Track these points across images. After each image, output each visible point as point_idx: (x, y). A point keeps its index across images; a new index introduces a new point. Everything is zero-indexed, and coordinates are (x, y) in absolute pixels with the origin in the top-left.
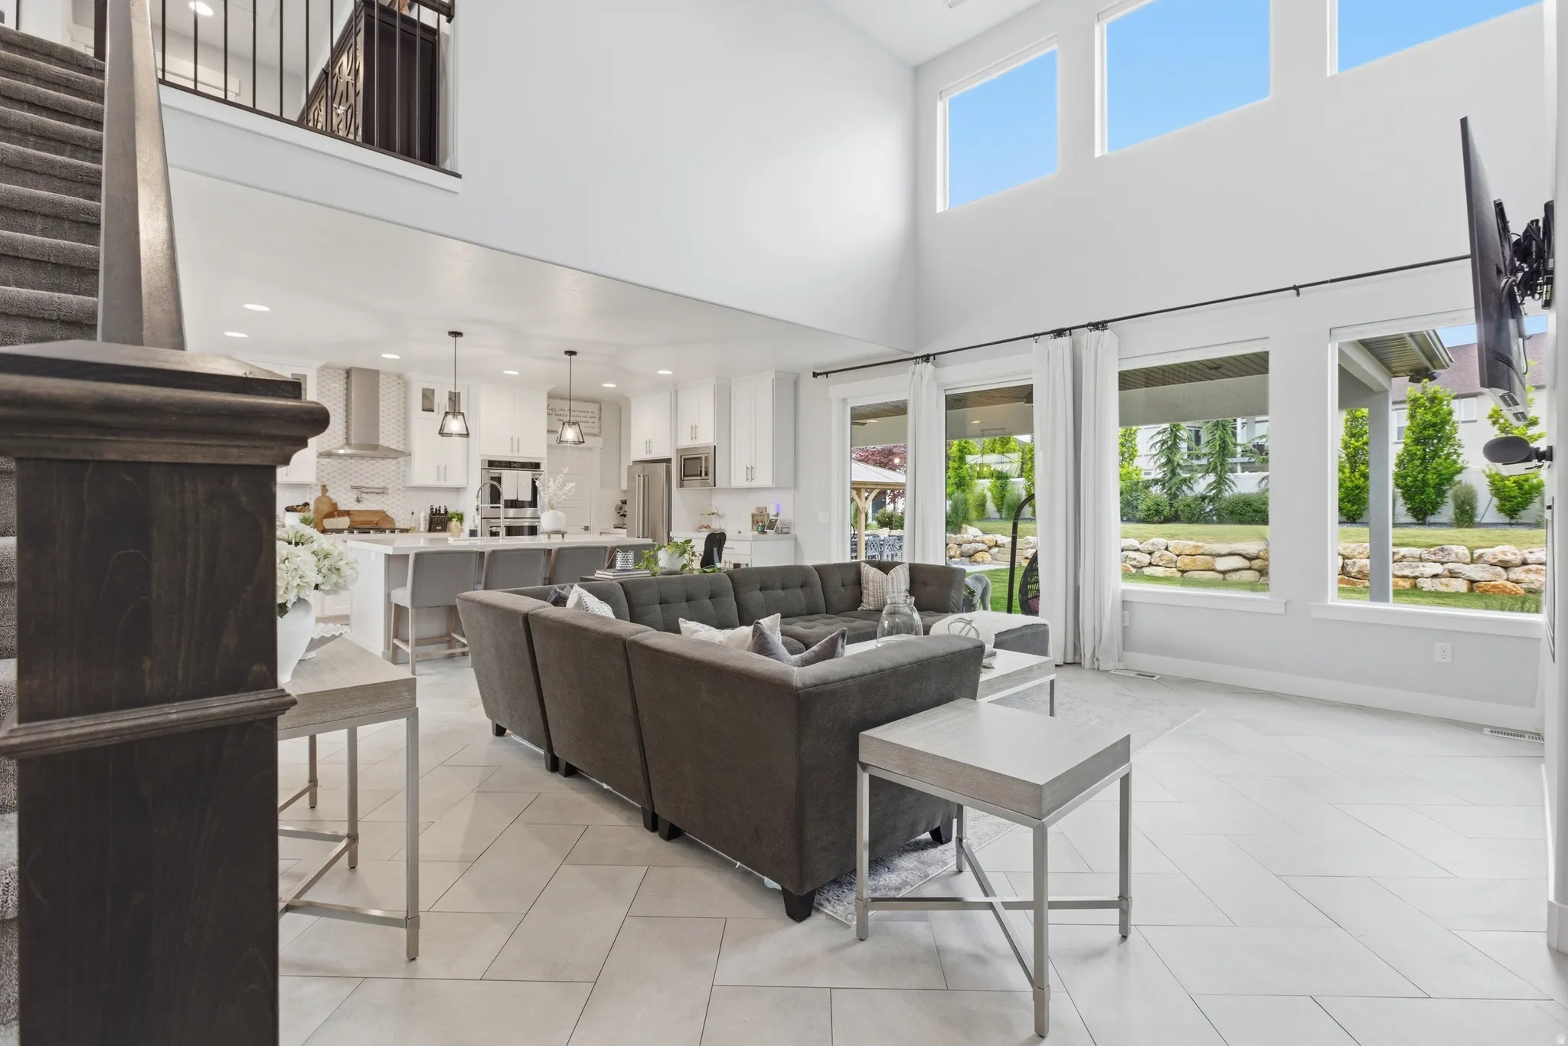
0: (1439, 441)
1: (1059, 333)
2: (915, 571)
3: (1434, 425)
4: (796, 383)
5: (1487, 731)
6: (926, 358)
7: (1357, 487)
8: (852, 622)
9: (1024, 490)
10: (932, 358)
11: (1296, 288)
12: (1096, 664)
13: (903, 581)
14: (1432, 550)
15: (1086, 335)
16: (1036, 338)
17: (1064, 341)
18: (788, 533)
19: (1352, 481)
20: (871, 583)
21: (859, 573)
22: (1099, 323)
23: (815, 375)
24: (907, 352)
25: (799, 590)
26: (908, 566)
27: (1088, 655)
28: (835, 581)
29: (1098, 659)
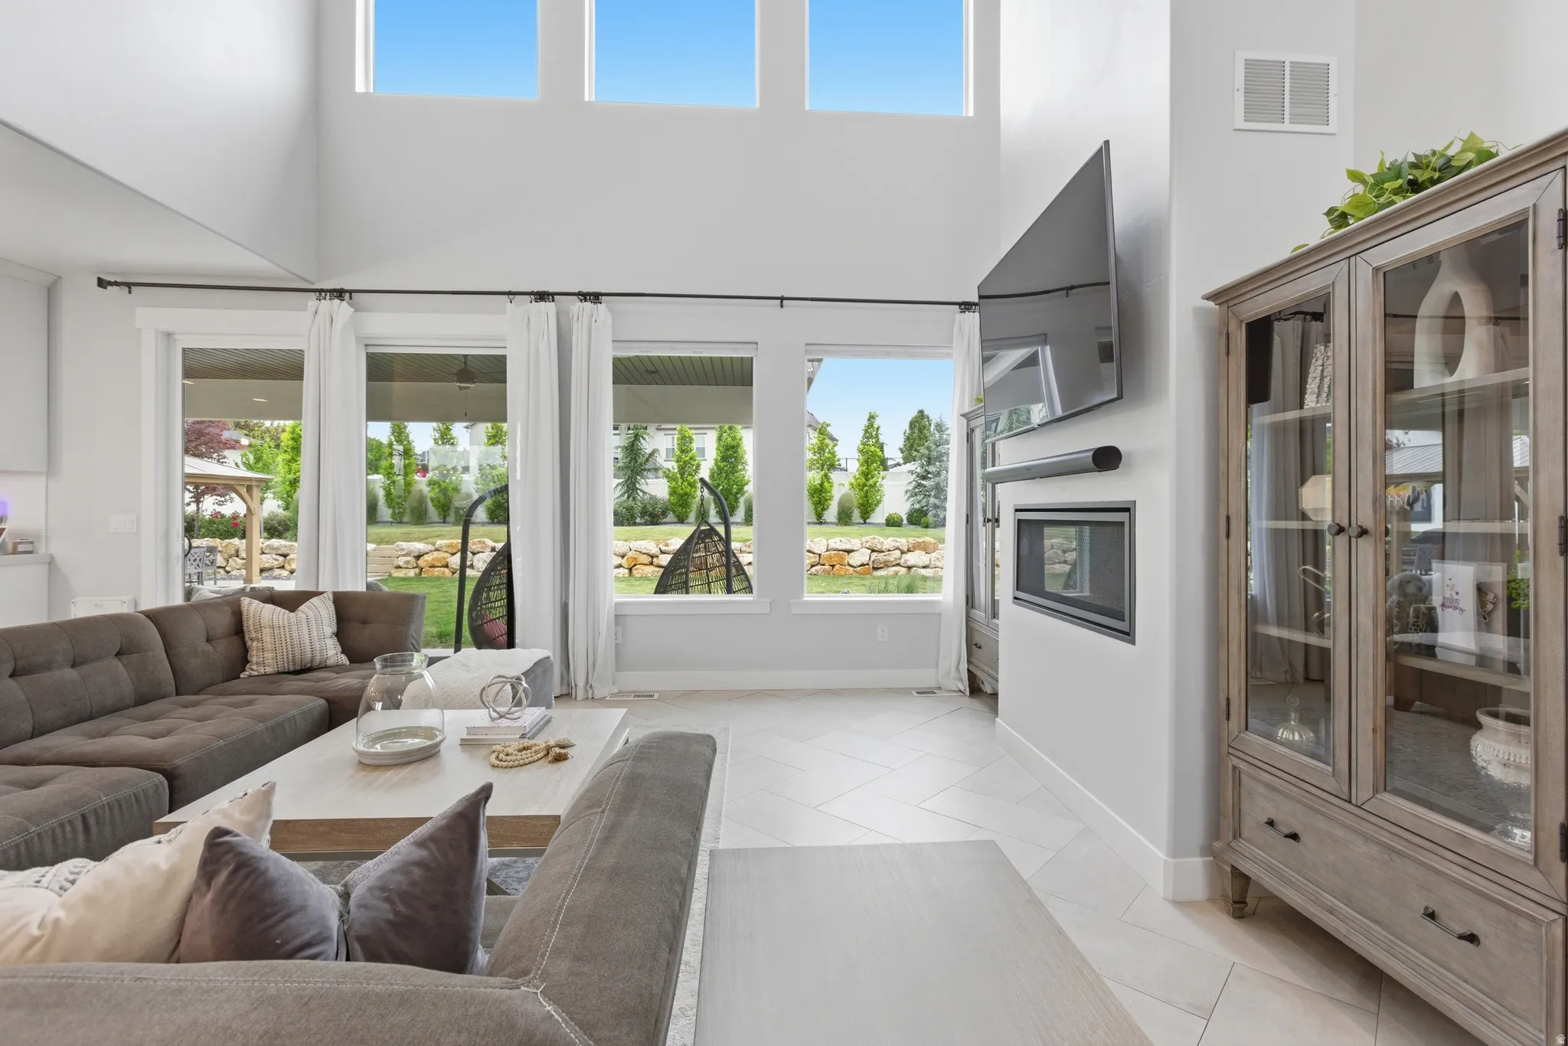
0: (736, 459)
1: (542, 296)
2: (341, 602)
3: (733, 447)
4: (51, 292)
5: (914, 692)
6: (339, 294)
7: (686, 494)
8: (250, 703)
9: (381, 489)
10: (347, 295)
11: (782, 299)
12: (590, 692)
13: (326, 621)
14: (747, 543)
15: (576, 306)
16: (511, 297)
17: (548, 307)
18: (31, 552)
19: (682, 489)
20: (267, 631)
21: (238, 615)
22: (590, 294)
23: (102, 283)
24: (305, 280)
25: (115, 662)
26: (331, 597)
27: (581, 684)
28: (193, 635)
29: (591, 687)
